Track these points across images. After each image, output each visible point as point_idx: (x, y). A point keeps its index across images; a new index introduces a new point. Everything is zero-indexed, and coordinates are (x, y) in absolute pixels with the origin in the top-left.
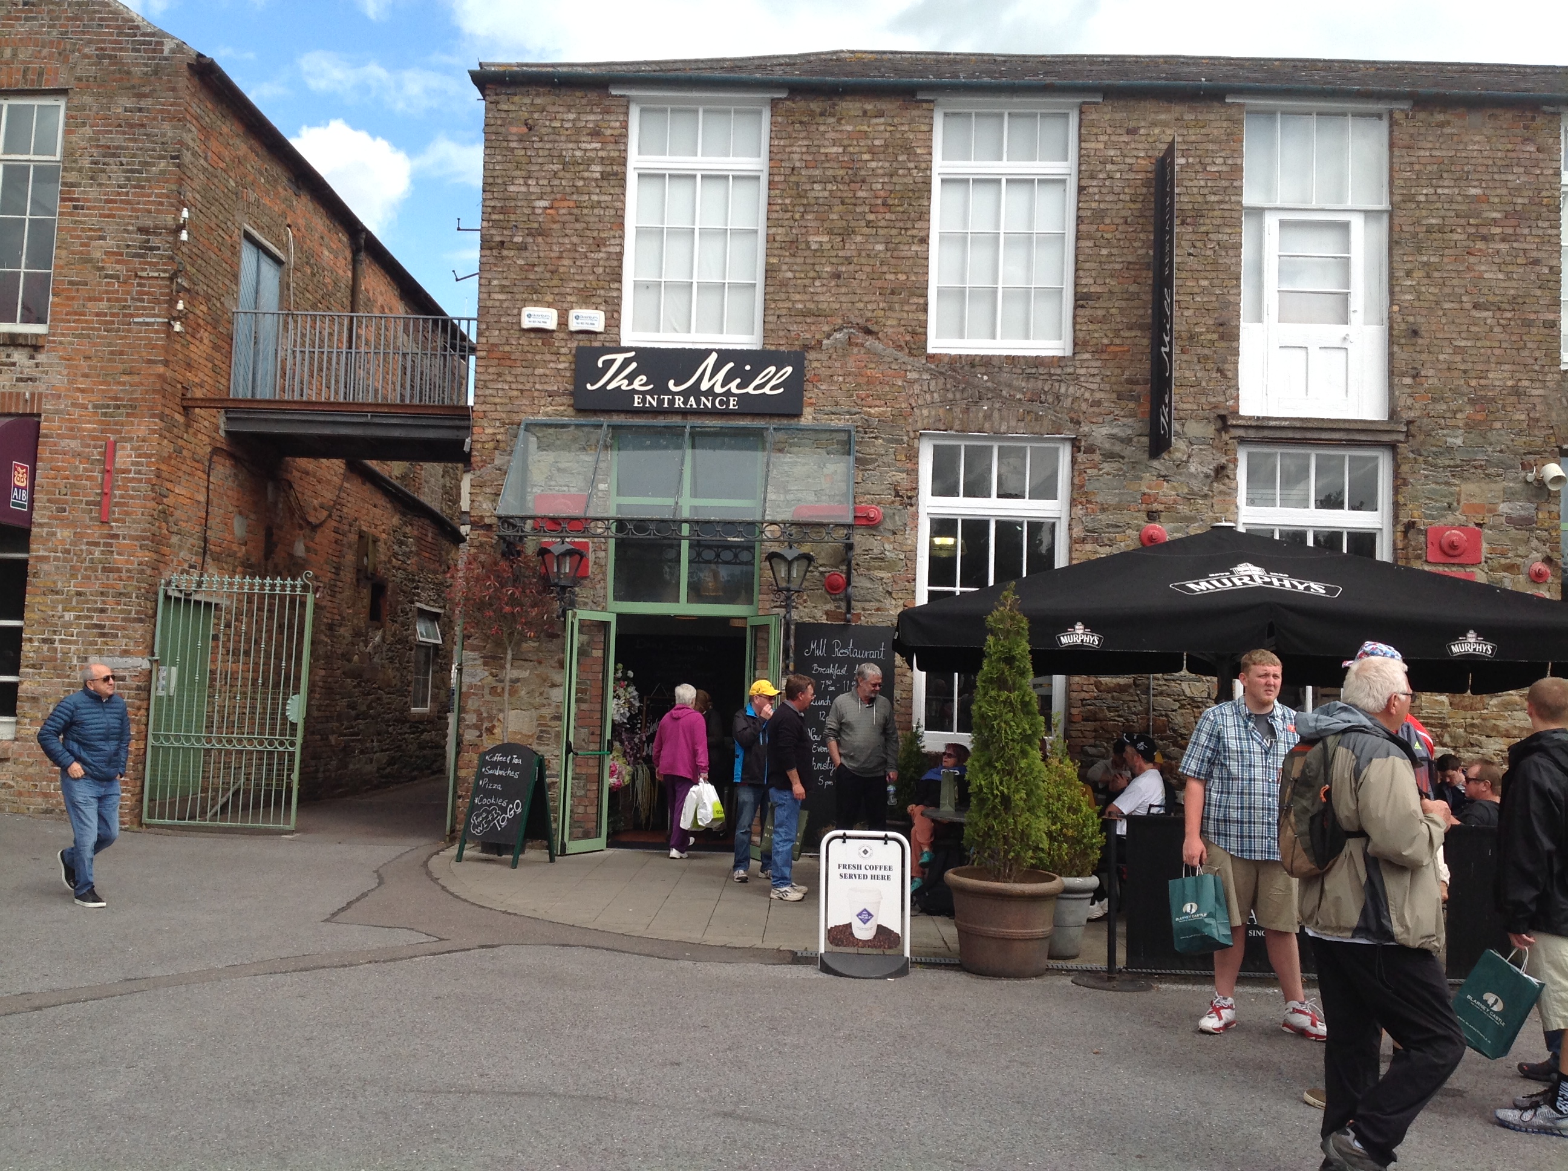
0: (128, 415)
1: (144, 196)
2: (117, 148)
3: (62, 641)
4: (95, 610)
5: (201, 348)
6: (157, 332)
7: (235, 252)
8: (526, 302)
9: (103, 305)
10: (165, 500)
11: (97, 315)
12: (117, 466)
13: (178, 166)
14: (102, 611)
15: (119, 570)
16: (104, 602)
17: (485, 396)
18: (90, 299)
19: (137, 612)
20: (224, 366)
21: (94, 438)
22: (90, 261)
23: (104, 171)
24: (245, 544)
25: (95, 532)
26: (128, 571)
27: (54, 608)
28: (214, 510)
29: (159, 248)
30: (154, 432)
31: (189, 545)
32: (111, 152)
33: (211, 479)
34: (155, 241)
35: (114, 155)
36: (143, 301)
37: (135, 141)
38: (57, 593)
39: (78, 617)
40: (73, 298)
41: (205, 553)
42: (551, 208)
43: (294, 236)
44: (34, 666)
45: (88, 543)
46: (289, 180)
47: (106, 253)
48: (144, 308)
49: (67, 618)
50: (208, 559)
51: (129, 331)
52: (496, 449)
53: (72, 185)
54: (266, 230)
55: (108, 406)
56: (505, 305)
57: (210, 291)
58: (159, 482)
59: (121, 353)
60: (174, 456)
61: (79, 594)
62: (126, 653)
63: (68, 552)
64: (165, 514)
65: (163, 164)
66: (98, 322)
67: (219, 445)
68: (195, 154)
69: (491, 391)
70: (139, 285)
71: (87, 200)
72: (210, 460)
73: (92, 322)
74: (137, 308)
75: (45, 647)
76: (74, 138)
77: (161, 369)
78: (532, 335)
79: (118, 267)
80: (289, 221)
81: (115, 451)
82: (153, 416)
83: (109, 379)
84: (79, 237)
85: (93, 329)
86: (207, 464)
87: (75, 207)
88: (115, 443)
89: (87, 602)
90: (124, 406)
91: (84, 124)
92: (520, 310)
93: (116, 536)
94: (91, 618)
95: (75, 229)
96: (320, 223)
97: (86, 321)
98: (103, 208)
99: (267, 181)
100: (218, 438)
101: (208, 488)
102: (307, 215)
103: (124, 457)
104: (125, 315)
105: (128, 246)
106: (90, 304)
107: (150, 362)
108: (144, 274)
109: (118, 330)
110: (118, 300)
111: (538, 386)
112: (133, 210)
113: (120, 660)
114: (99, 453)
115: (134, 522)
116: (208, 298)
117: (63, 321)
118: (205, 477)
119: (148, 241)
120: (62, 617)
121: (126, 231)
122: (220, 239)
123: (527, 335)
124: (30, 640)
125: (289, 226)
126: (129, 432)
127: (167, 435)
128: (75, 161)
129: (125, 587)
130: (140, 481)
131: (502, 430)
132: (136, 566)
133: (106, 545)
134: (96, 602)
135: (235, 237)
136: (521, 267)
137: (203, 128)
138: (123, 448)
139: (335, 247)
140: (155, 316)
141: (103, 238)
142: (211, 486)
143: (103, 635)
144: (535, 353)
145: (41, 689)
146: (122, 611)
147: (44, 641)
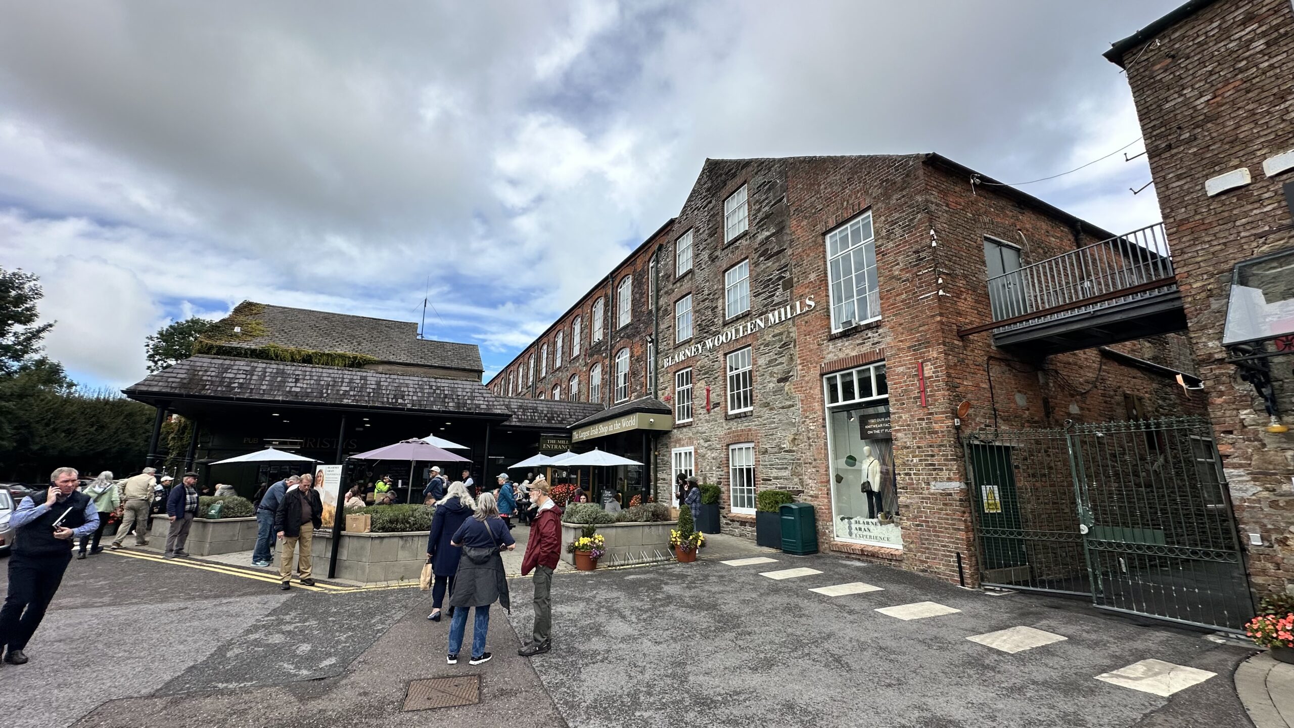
0: (926, 347)
1: (913, 235)
2: (896, 219)
3: (914, 474)
4: (928, 456)
5: (966, 303)
6: (932, 300)
7: (980, 248)
8: (1207, 176)
9: (904, 296)
10: (957, 389)
11: (902, 302)
12: (926, 375)
13: (927, 212)
14: (933, 456)
15: (937, 432)
16: (932, 451)
17: (1185, 260)
18: (897, 295)
19: (952, 455)
20: (987, 311)
21: (911, 364)
22: (894, 277)
23: (893, 233)
24: (1028, 409)
25: (921, 413)
26: (942, 432)
27: (907, 456)
28: (997, 391)
29: (925, 257)
30: (941, 353)
31: (982, 414)
32: (894, 223)
33: (991, 374)
34: (922, 255)
35: (896, 223)
36: (922, 287)
37: (904, 211)
38: (908, 448)
39: (920, 460)
40: (889, 298)
41: (996, 417)
42: (1215, 97)
43: (1025, 235)
44: (903, 488)
45: (919, 420)
46: (1013, 206)
47: (901, 270)
48: (924, 290)
49: (915, 461)
50: (999, 421)
51: (919, 304)
52: (1208, 297)
53: (880, 246)
54: (1002, 235)
55: (915, 346)
56: (1186, 187)
57: (966, 272)
58: (950, 379)
59: (917, 316)
60: (959, 364)
61: (919, 447)
62: (949, 479)
63: (908, 425)
64: (958, 398)
65: (919, 216)
66: (903, 305)
67: (992, 355)
68: (937, 205)
69: (1190, 255)
70: (919, 280)
71: (888, 249)
72: (988, 364)
73: (900, 306)
74: (920, 292)
75: (907, 477)
76: (877, 225)
77: (939, 319)
78: (1224, 197)
79: (907, 275)
80: (1018, 227)
81: (922, 367)
82: (939, 344)
83: (913, 331)
84: (887, 268)
85: (901, 309)
86: (986, 366)
87: (883, 255)
88: (922, 363)
89: (923, 452)
90: (923, 343)
91: (880, 216)
92: (1203, 184)
93: (931, 414)
94: (927, 460)
95: (884, 265)
96: (1044, 225)
97: (897, 307)
98: (895, 250)
99: (995, 208)
100: (991, 351)
101: (989, 380)
102: (1033, 222)
103: (928, 370)
104: (915, 297)
105: (910, 263)
106: (897, 298)
107: (933, 316)
108: (921, 273)
109: (913, 305)
110: (910, 291)
111: (1243, 234)
112: (909, 245)
113: (948, 484)
114: (916, 371)
115: (940, 404)
116: (965, 277)
117: (887, 310)
118: (986, 373)
119: (919, 256)
120: (912, 461)
121: (908, 256)
122: (967, 245)
123: (1217, 199)
124: (899, 474)
125: (1020, 230)
126: (928, 356)
127: (951, 353)
128: (880, 234)
129: (942, 441)
130: (939, 381)
131: (1212, 280)
132: (945, 429)
133: (928, 419)
134: (928, 451)
135: (979, 242)
136: (1195, 154)
137: (940, 192)
138: (927, 365)
139: (1059, 235)
140: (929, 292)
141: (898, 264)
142: (992, 379)
143: (934, 470)
144: (1231, 210)
145: (909, 501)
146: (943, 455)
147: (906, 474)
